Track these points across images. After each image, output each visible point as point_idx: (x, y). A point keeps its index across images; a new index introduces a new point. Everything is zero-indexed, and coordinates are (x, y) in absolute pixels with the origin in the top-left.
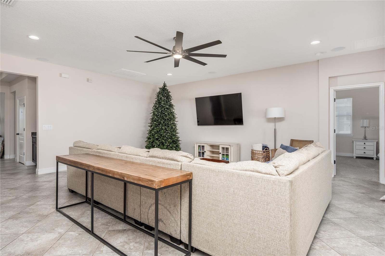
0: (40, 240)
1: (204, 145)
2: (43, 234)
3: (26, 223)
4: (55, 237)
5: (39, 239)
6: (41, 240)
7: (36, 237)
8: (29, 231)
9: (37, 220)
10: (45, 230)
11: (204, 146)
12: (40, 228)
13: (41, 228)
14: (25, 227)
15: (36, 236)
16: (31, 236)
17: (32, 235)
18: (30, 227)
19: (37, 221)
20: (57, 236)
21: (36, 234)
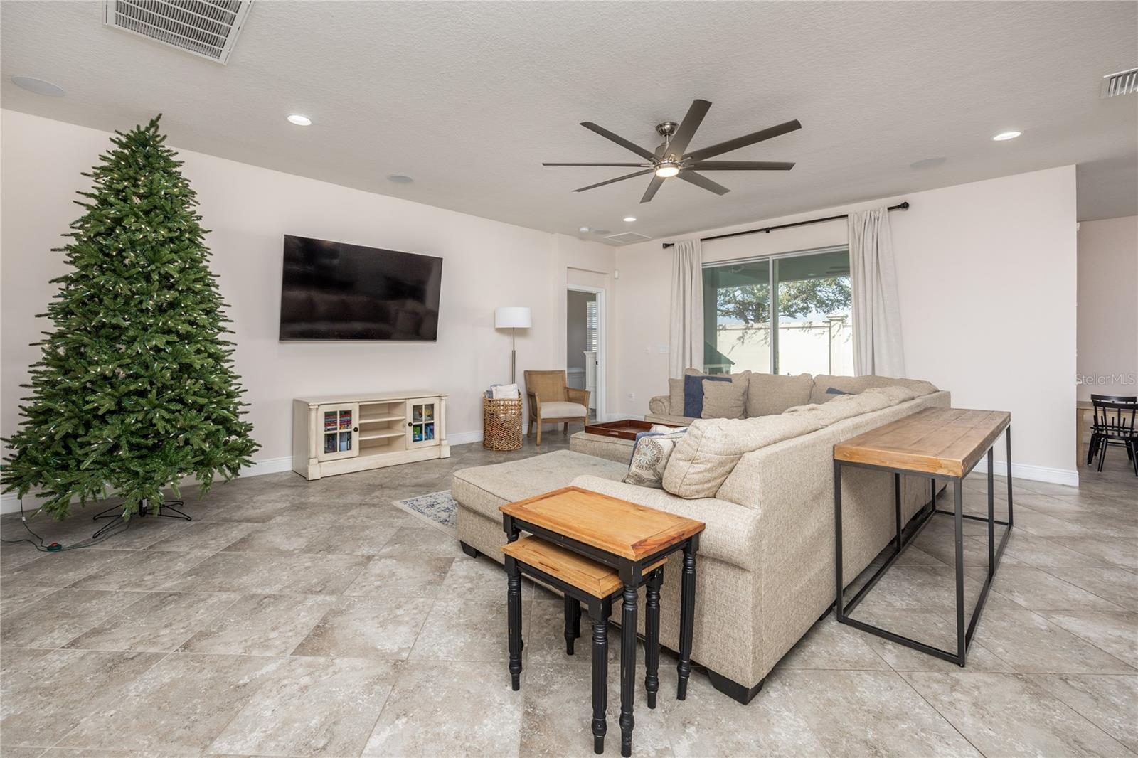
0: (1110, 634)
1: (349, 409)
2: (1089, 639)
3: (1117, 700)
4: (1067, 618)
5: (1110, 637)
6: (1109, 632)
7: (1114, 645)
8: (1124, 670)
9: (1067, 683)
10: (1075, 644)
11: (351, 411)
12: (1081, 656)
13: (1080, 654)
14: (1129, 688)
15: (1112, 647)
16: (1127, 655)
17: (1122, 656)
18: (1111, 679)
19: (1070, 682)
20: (1062, 616)
21: (1108, 650)
